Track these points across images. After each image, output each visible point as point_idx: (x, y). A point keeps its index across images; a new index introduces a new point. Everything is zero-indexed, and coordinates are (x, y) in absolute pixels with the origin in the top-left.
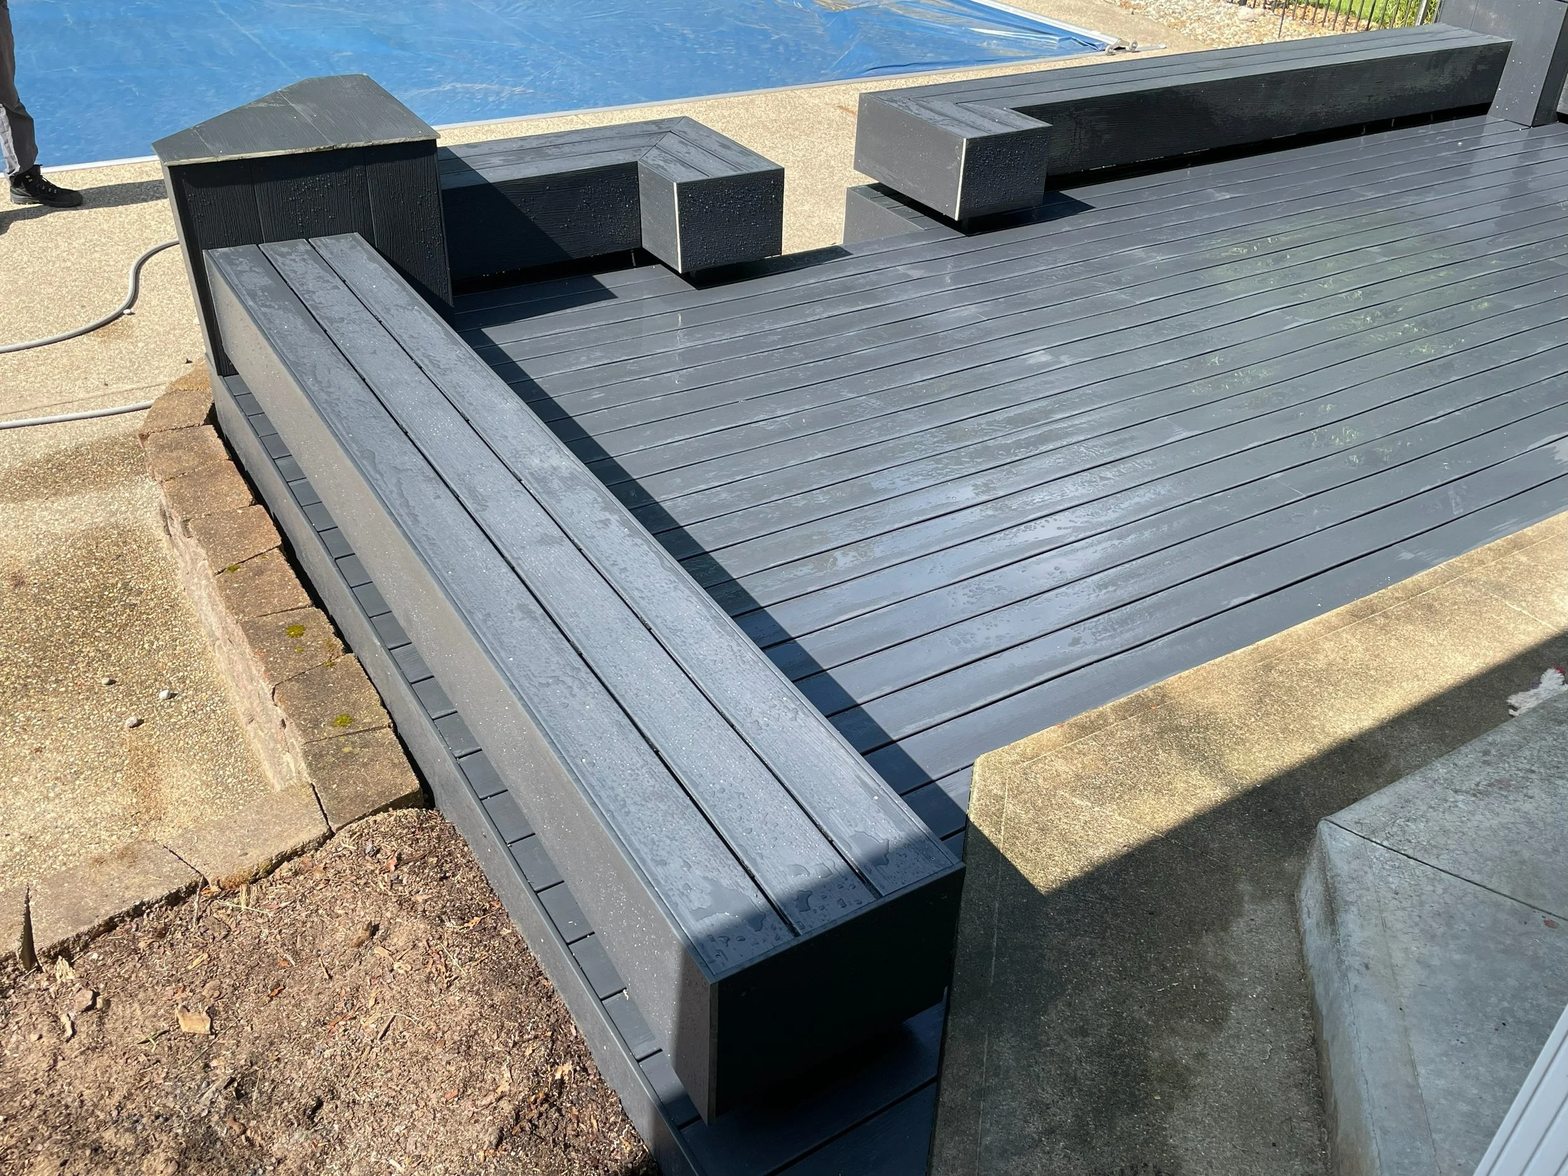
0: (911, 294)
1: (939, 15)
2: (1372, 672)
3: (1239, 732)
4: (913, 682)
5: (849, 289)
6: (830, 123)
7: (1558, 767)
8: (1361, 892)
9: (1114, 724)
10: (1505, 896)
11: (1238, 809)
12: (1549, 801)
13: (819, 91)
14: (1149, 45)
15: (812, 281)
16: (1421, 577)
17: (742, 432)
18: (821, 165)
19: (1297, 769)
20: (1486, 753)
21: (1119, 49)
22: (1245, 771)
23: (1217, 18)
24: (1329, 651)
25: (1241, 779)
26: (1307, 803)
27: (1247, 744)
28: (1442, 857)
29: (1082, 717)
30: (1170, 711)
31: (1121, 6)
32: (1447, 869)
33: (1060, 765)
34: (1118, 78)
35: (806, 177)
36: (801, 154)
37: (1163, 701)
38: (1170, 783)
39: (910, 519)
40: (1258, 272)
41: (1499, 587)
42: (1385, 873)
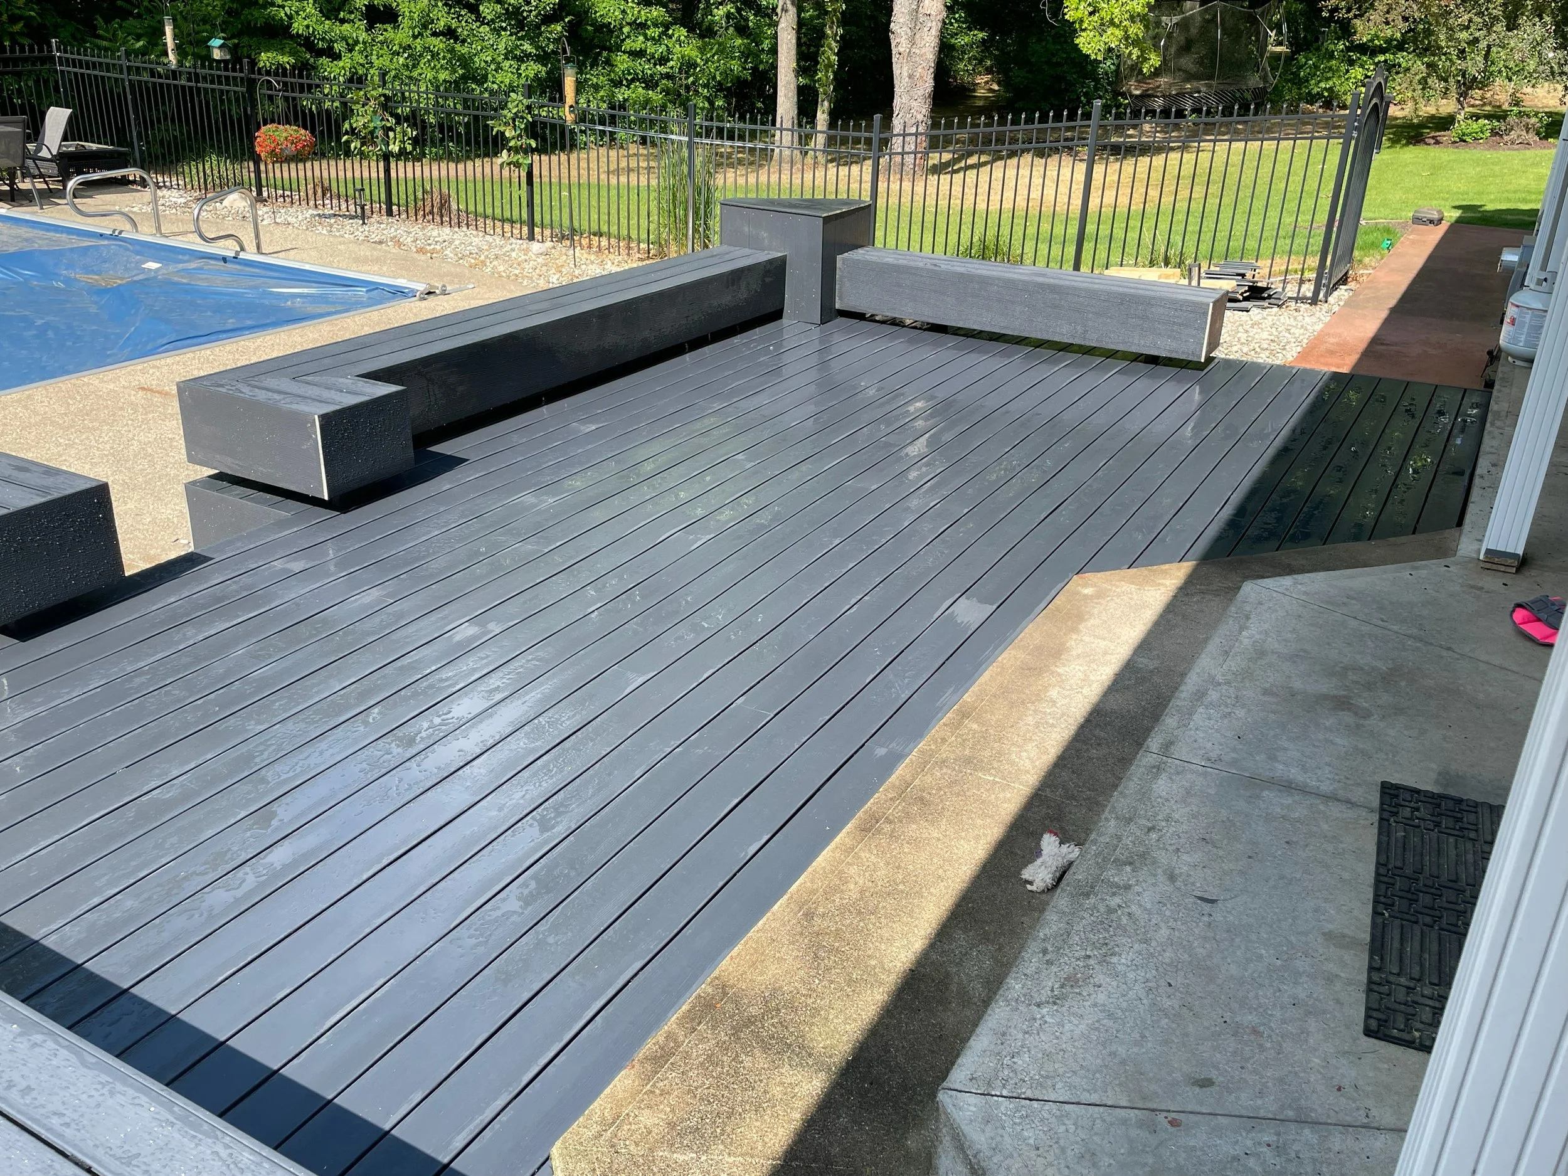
0: (296, 591)
1: (230, 279)
2: (901, 887)
3: (810, 1001)
4: (445, 1075)
5: (220, 600)
6: (134, 407)
7: (1106, 944)
8: (1007, 1162)
9: (688, 1042)
10: (1126, 1108)
11: (842, 1095)
12: (1114, 983)
13: (110, 375)
14: (458, 286)
15: (173, 600)
16: (901, 771)
17: (130, 812)
18: (135, 456)
19: (878, 1023)
20: (1045, 952)
21: (429, 293)
22: (832, 1047)
23: (514, 254)
24: (857, 880)
25: (831, 1057)
26: (901, 1059)
27: (822, 1013)
28: (1057, 1087)
29: (650, 1046)
30: (737, 1003)
31: (417, 252)
32: (1066, 1099)
33: (647, 1119)
34: (455, 330)
35: (121, 472)
36: (108, 446)
37: (725, 994)
38: (766, 1092)
39: (379, 862)
40: (648, 497)
41: (968, 761)
42: (1018, 1128)
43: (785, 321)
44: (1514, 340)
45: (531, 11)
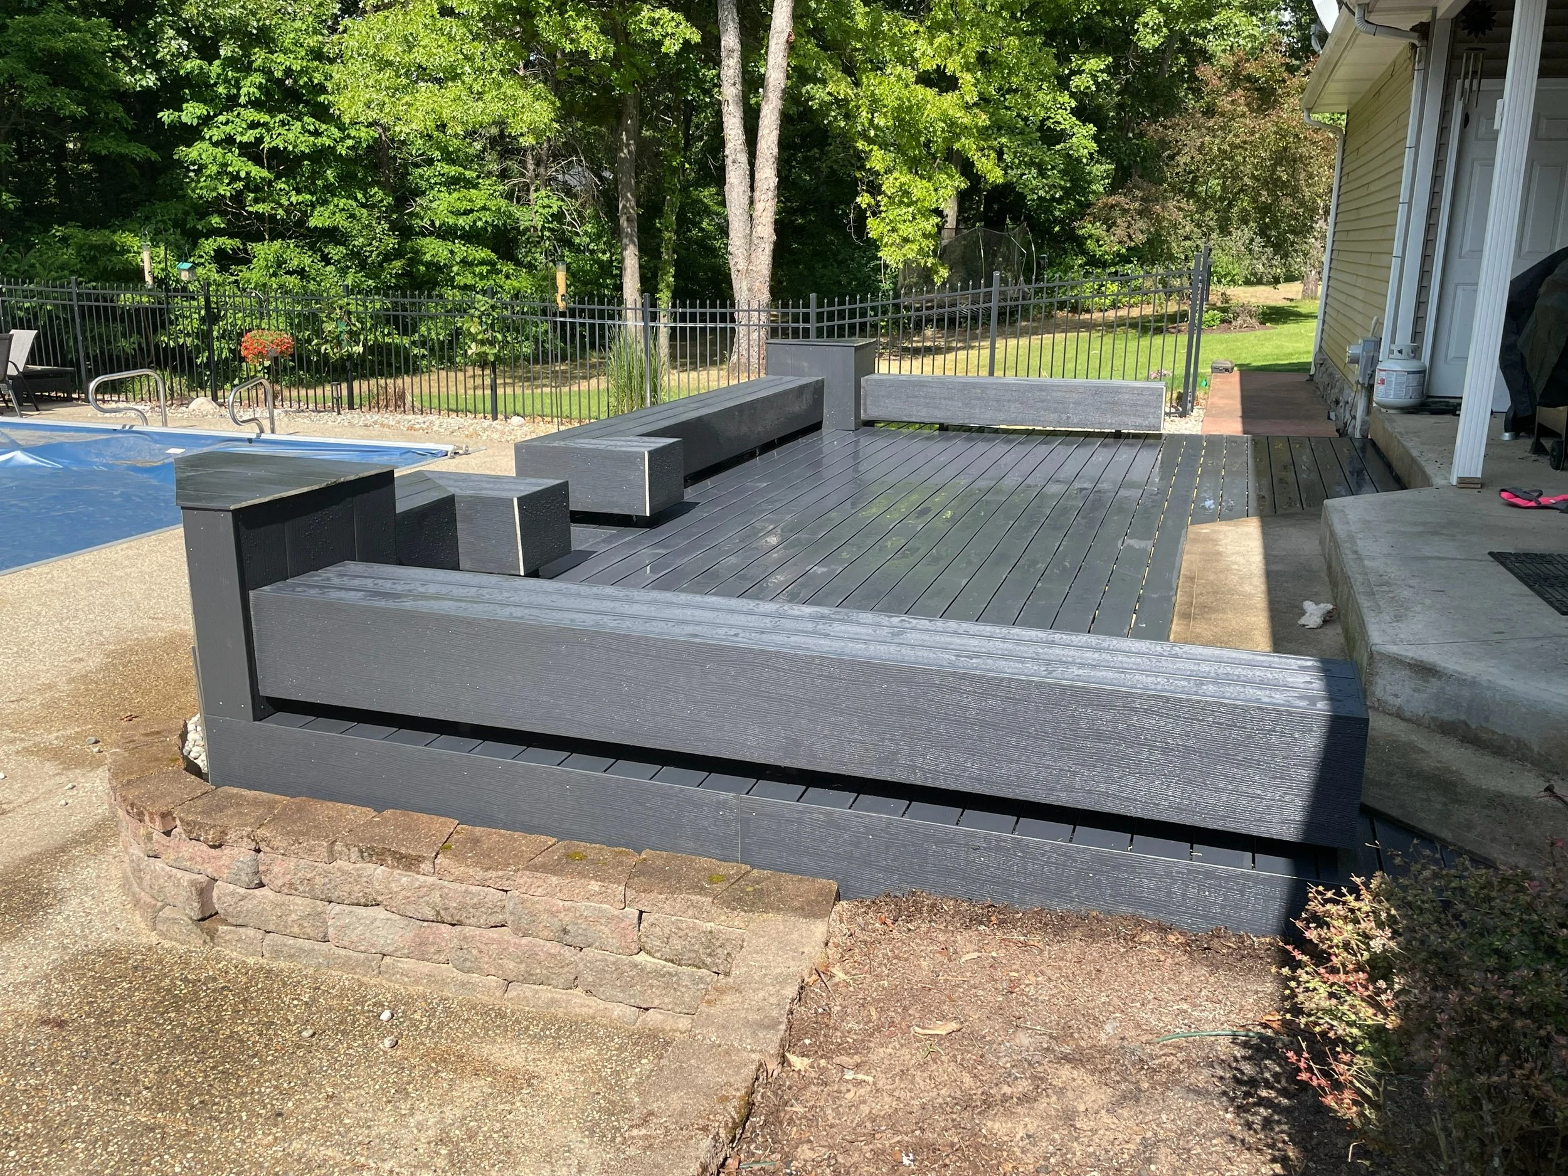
41: (1215, 592)
43: (825, 430)
44: (1387, 395)
45: (372, 252)
